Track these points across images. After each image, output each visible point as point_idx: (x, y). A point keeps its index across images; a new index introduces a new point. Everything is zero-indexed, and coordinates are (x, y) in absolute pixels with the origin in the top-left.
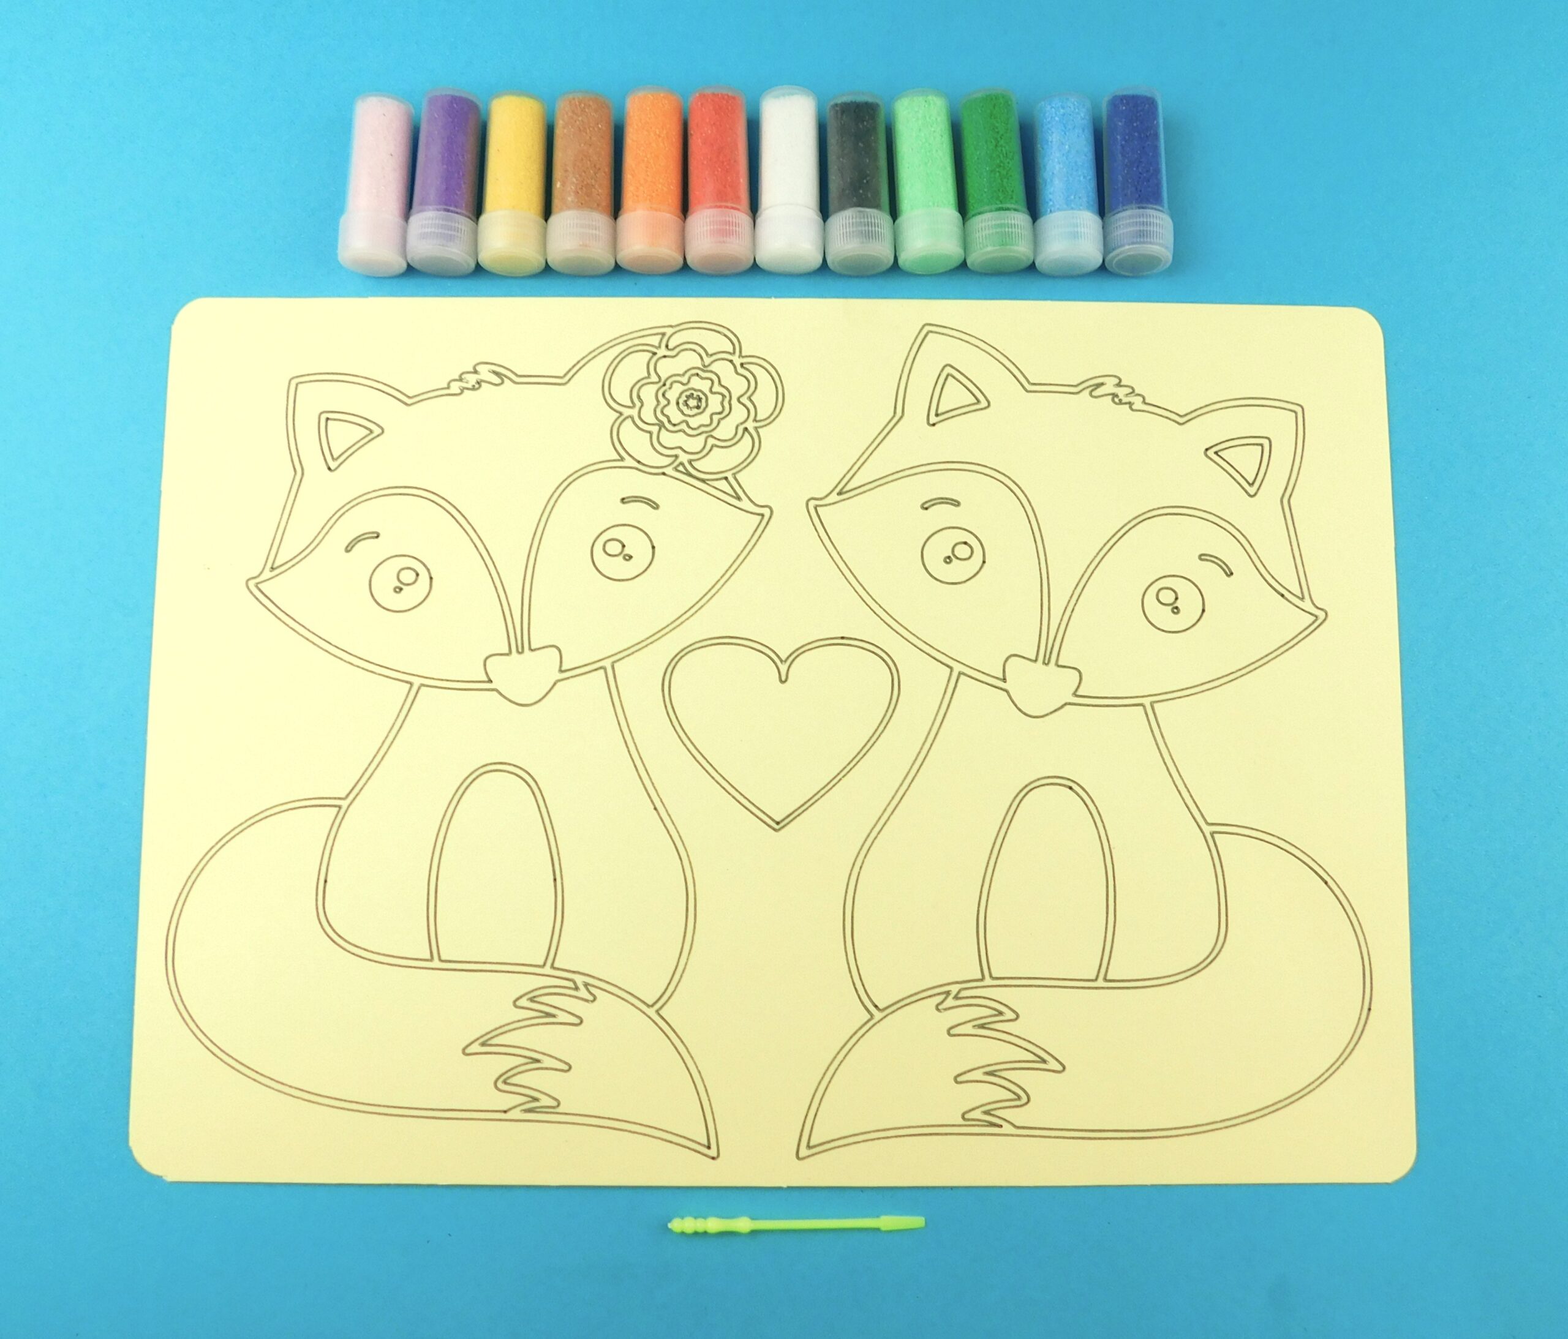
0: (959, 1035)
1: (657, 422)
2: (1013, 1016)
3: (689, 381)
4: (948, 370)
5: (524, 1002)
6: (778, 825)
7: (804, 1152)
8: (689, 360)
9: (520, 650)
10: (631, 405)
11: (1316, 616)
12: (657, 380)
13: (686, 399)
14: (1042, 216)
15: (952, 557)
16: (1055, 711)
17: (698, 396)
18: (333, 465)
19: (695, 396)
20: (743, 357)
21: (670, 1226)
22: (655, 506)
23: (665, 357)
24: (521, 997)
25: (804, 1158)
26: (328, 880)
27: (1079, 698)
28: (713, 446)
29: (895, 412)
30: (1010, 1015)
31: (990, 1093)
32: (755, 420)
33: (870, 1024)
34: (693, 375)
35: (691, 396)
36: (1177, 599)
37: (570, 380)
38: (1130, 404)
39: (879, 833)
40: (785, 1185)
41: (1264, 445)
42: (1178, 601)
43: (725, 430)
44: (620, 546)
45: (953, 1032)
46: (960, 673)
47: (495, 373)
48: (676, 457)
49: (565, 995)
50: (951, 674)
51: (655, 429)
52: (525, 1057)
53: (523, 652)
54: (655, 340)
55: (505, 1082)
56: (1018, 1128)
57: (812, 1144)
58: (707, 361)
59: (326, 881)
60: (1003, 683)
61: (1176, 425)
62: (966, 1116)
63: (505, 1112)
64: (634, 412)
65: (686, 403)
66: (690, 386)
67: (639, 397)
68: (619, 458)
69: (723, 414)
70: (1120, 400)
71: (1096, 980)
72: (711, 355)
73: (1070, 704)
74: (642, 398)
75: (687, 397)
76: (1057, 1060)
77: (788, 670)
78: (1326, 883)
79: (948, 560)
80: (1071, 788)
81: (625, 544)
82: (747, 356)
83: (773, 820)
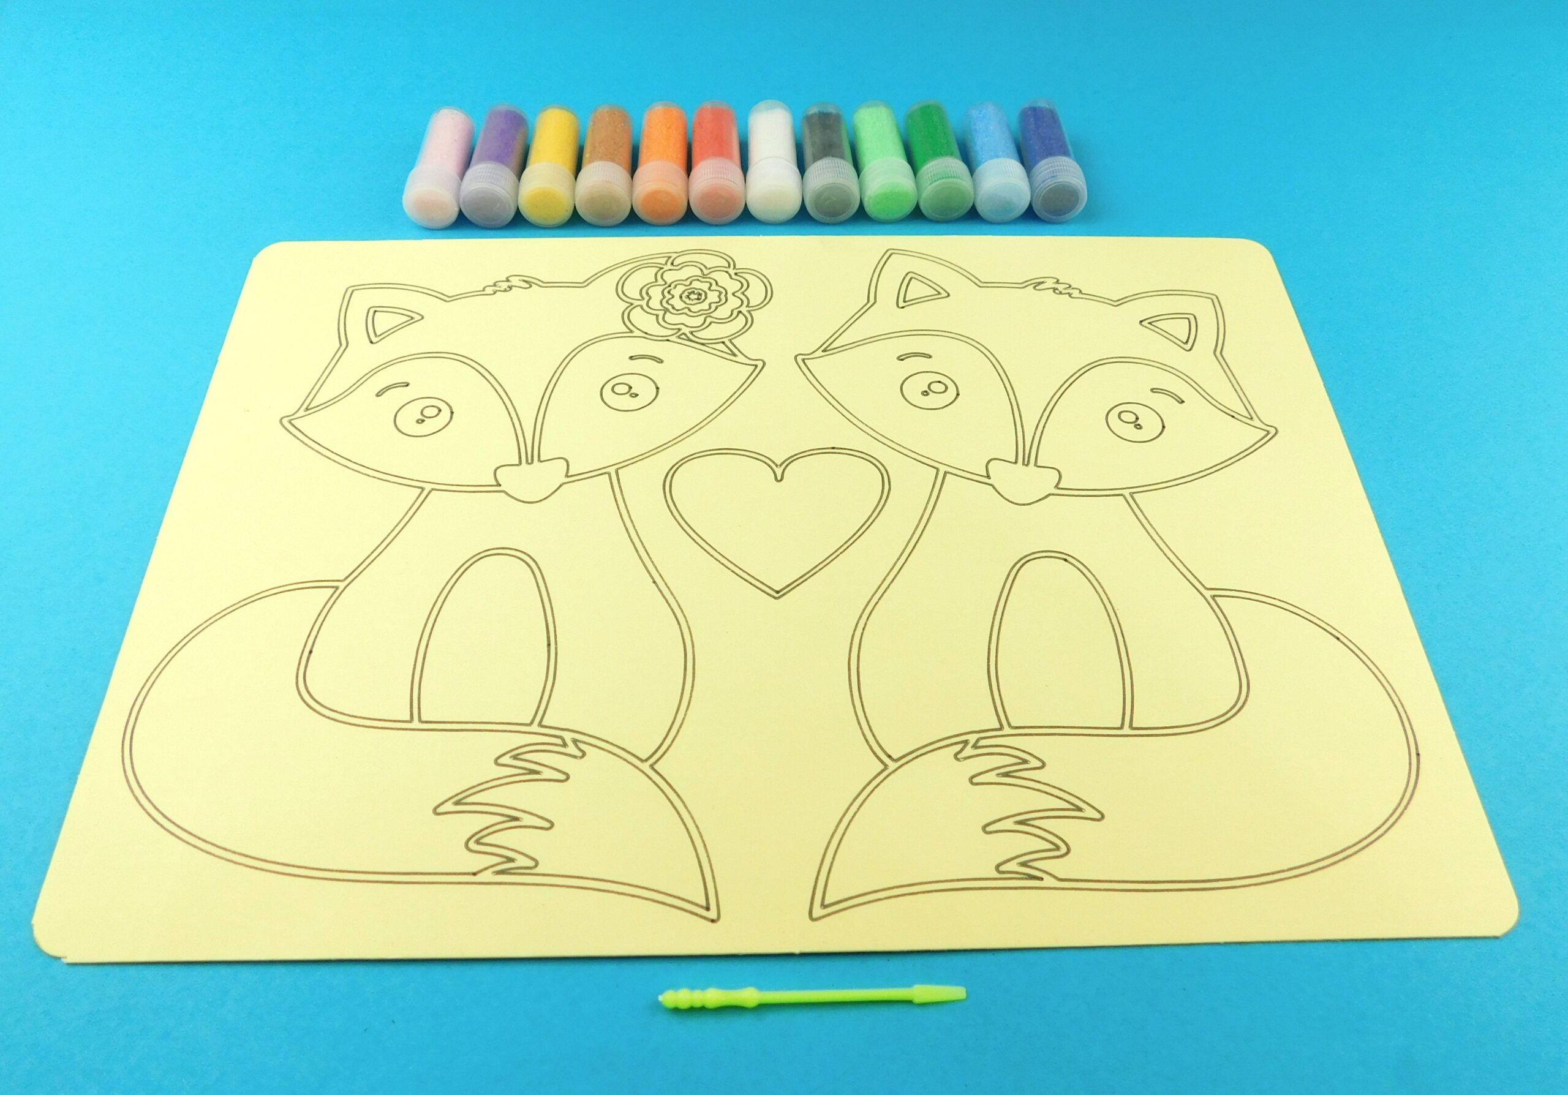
1: (662, 308)
2: (1039, 764)
3: (691, 283)
5: (506, 760)
6: (778, 594)
7: (818, 911)
9: (530, 461)
12: (664, 283)
14: (976, 169)
16: (1040, 500)
18: (374, 340)
20: (737, 269)
21: (660, 998)
23: (670, 270)
24: (504, 755)
26: (314, 651)
30: (1035, 763)
31: (1026, 844)
35: (693, 292)
38: (1070, 295)
39: (880, 599)
45: (975, 780)
47: (524, 281)
48: (679, 330)
51: (661, 313)
52: (503, 815)
53: (532, 462)
55: (478, 842)
57: (827, 902)
62: (1002, 868)
63: (474, 874)
64: (644, 303)
65: (688, 297)
66: (691, 286)
69: (719, 304)
71: (1121, 728)
73: (1053, 495)
77: (783, 472)
80: (1066, 560)
83: (773, 589)
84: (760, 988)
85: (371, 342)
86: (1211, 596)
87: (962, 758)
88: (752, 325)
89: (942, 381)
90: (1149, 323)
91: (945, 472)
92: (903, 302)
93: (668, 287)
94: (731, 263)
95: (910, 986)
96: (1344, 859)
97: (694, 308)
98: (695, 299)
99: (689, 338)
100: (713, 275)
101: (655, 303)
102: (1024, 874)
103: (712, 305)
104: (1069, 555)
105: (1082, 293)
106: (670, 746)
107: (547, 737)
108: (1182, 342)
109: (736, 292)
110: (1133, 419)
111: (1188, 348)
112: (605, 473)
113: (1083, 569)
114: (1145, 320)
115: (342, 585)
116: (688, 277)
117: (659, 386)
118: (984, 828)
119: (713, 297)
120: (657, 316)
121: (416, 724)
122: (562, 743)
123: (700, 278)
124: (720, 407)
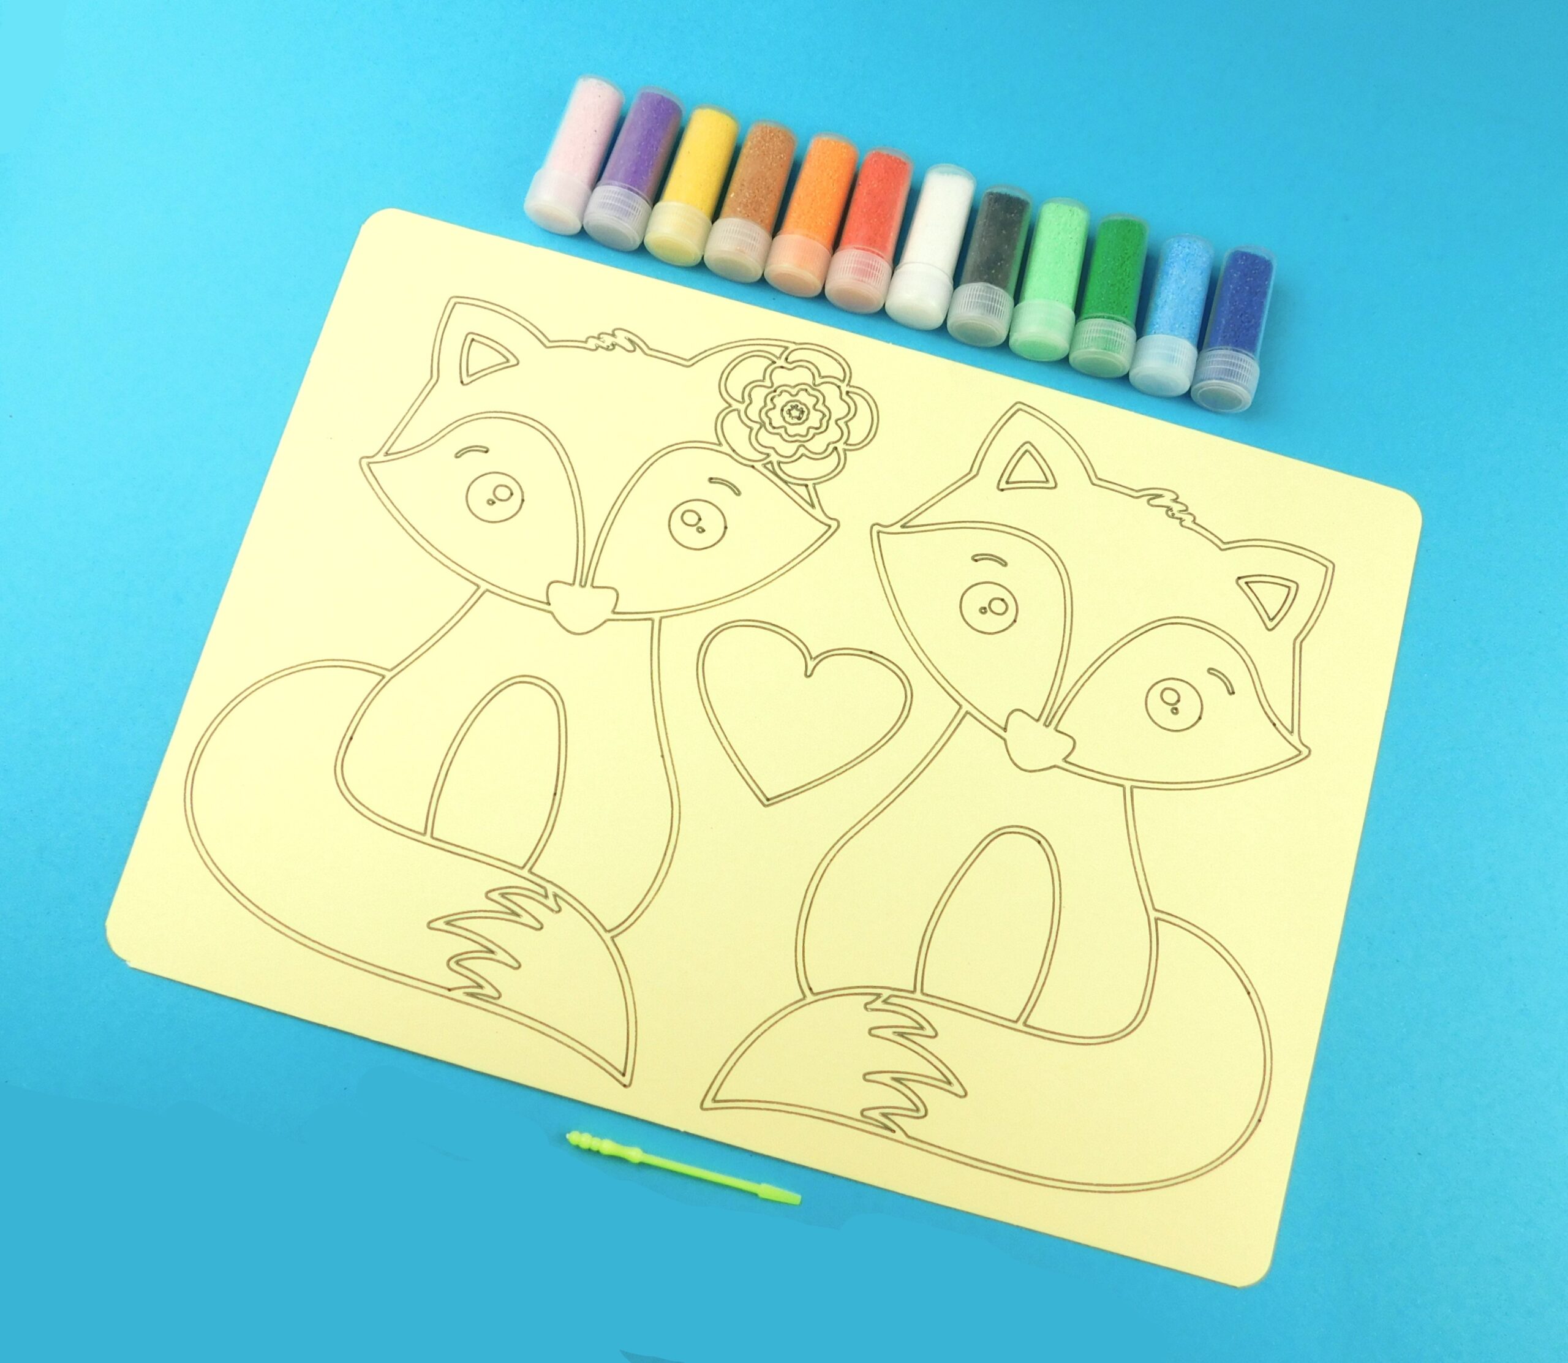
0: (878, 1037)
1: (759, 420)
2: (933, 1034)
3: (797, 394)
4: (1028, 447)
6: (768, 802)
7: (708, 1104)
8: (802, 376)
9: (583, 584)
10: (741, 400)
11: (1300, 752)
12: (770, 385)
13: (790, 408)
14: (1145, 335)
17: (802, 408)
18: (466, 380)
19: (799, 408)
20: (851, 386)
21: (568, 1136)
22: (738, 493)
23: (782, 367)
24: (494, 890)
25: (707, 1109)
26: (354, 738)
27: (1067, 764)
28: (802, 455)
29: (971, 470)
30: (929, 1031)
31: (893, 1098)
32: (845, 443)
33: (800, 1003)
34: (802, 390)
36: (1178, 701)
37: (693, 364)
39: (856, 834)
40: (682, 1129)
41: (1291, 588)
42: (1179, 704)
43: (818, 444)
44: (697, 518)
46: (967, 713)
48: (768, 455)
49: (534, 899)
50: (958, 711)
51: (756, 427)
52: (482, 945)
54: (778, 351)
55: (457, 963)
57: (718, 1098)
58: (818, 381)
59: (351, 738)
60: (1003, 732)
61: (1218, 549)
62: (865, 1113)
63: (449, 990)
64: (742, 407)
66: (796, 398)
67: (750, 395)
68: (717, 443)
69: (819, 430)
70: (1173, 514)
71: (1016, 1022)
72: (823, 377)
74: (752, 397)
75: (791, 406)
77: (815, 667)
78: (1249, 993)
79: (983, 611)
80: (1039, 842)
81: (702, 517)
82: (854, 387)
83: (764, 795)
84: (645, 1151)
87: (871, 1009)
89: (1006, 600)
91: (967, 711)
94: (845, 380)
95: (759, 1182)
97: (792, 430)
99: (774, 470)
101: (753, 413)
102: (882, 1123)
103: (811, 430)
105: (1195, 523)
109: (840, 419)
111: (1270, 627)
116: (797, 383)
117: (728, 526)
120: (751, 429)
123: (809, 390)
124: (779, 570)
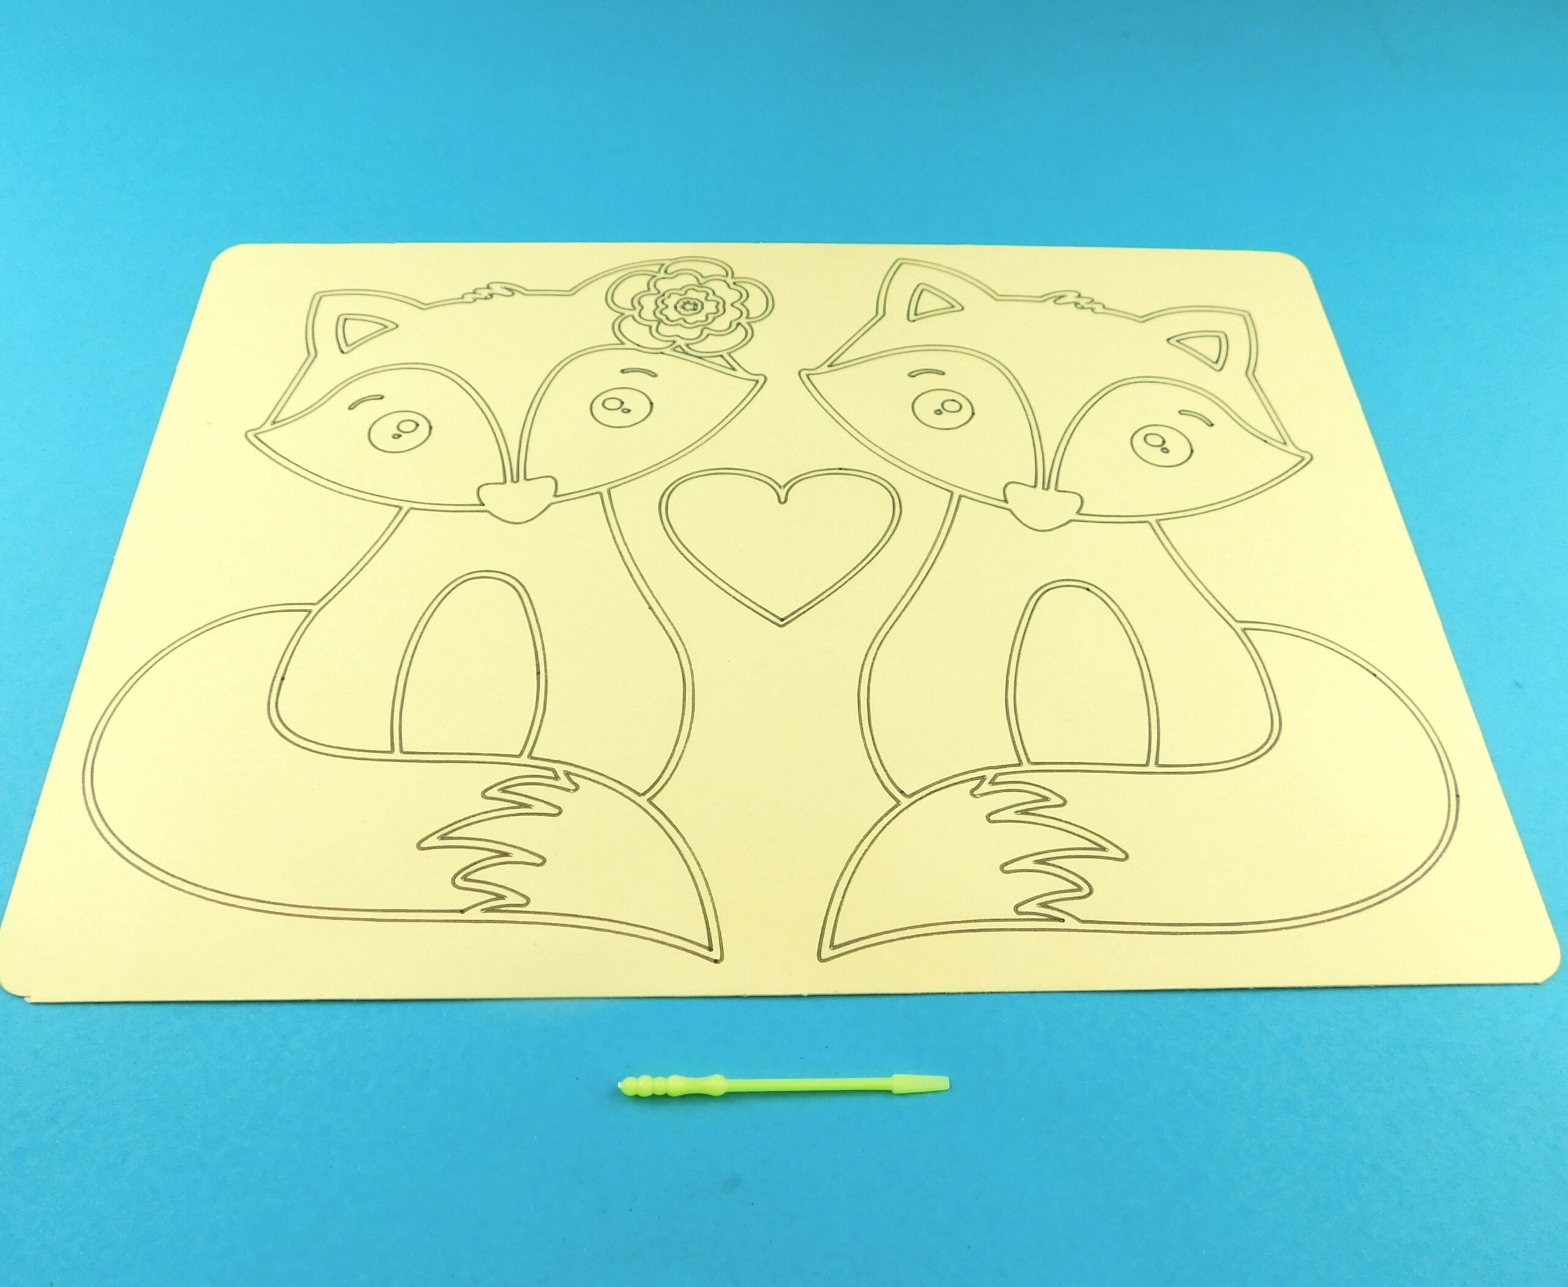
0: (1000, 821)
2: (1061, 802)
3: (686, 293)
6: (783, 622)
7: (827, 952)
9: (515, 480)
12: (656, 292)
15: (942, 410)
20: (735, 278)
21: (619, 1086)
23: (664, 278)
24: (492, 787)
26: (286, 677)
28: (708, 336)
33: (896, 810)
35: (689, 302)
38: (1093, 310)
39: (891, 628)
40: (805, 994)
45: (992, 818)
48: (674, 342)
51: (654, 324)
55: (465, 878)
56: (1084, 922)
57: (836, 943)
62: (1020, 909)
63: (462, 912)
64: (635, 313)
65: (683, 307)
69: (717, 315)
71: (1147, 765)
76: (1117, 847)
77: (787, 494)
80: (1088, 590)
81: (624, 401)
83: (777, 617)
85: (342, 352)
86: (1241, 629)
88: (752, 336)
89: (956, 399)
90: (1178, 341)
92: (914, 315)
93: (662, 296)
94: (729, 272)
96: (1380, 902)
97: (691, 319)
98: (691, 310)
99: (684, 351)
100: (709, 285)
101: (648, 314)
103: (709, 316)
104: (1092, 585)
106: (668, 780)
107: (537, 769)
108: (1212, 361)
109: (735, 302)
110: (1160, 442)
111: (1219, 368)
112: (597, 493)
113: (1107, 600)
114: (1173, 337)
115: (315, 609)
118: (1002, 867)
119: (710, 307)
120: (650, 327)
121: (397, 755)
122: (553, 776)
123: (696, 288)
